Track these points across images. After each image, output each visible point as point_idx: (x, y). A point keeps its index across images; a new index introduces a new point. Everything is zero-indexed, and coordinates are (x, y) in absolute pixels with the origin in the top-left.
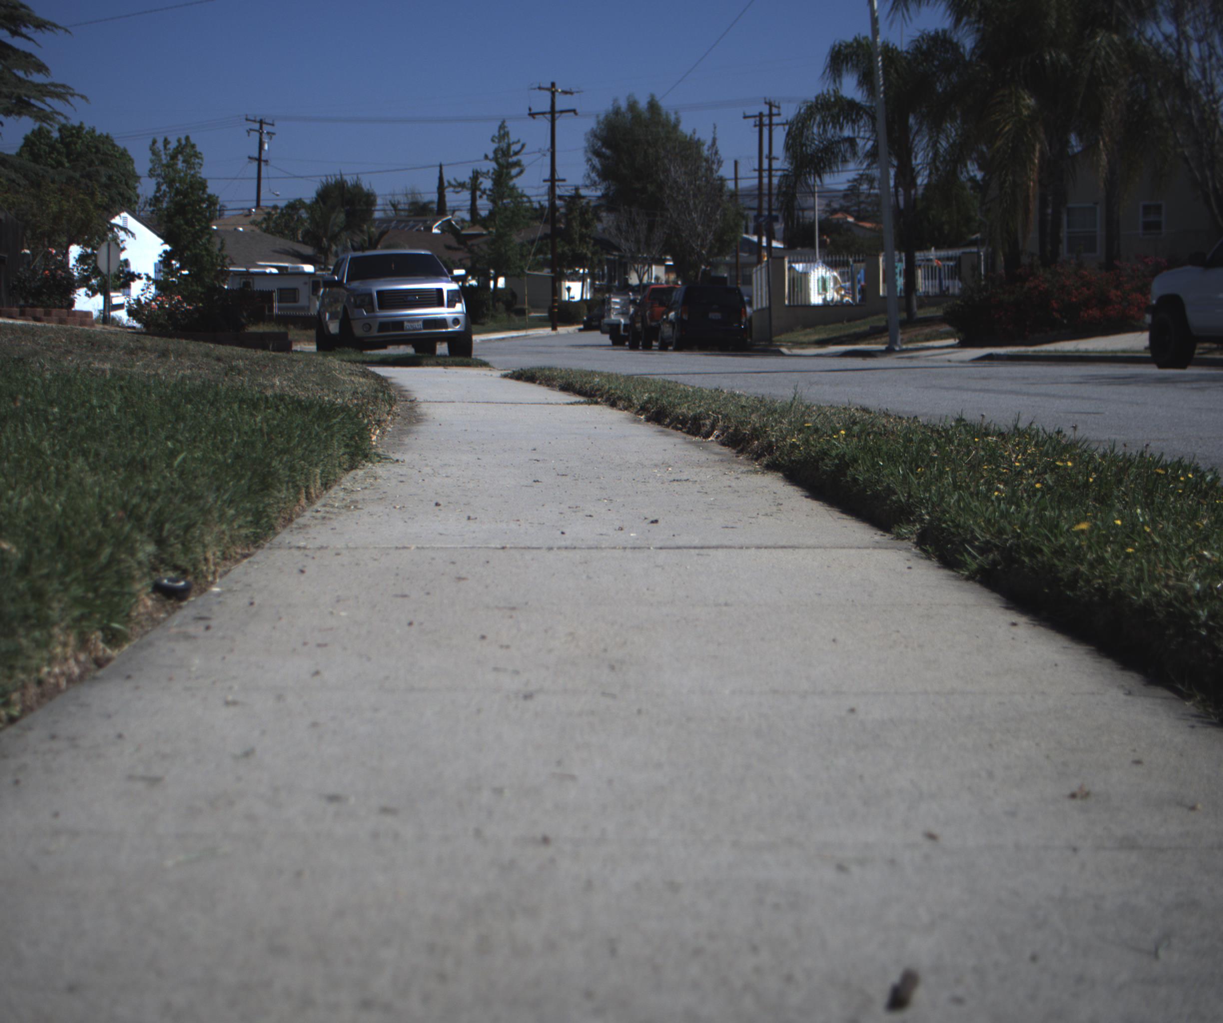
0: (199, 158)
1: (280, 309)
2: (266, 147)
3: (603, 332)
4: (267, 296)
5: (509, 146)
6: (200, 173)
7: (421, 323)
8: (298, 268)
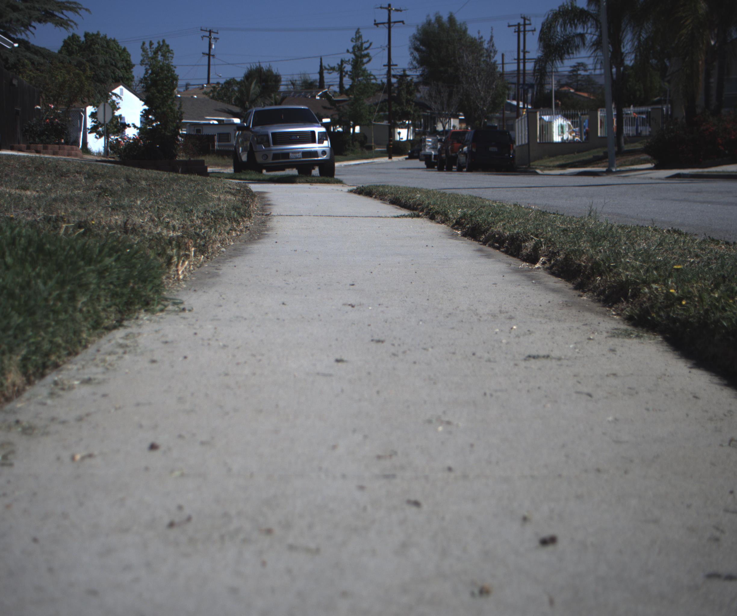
0: (171, 53)
1: (219, 146)
2: (213, 47)
3: (421, 160)
4: (211, 138)
5: (362, 44)
6: (172, 63)
7: (300, 154)
8: (230, 120)
